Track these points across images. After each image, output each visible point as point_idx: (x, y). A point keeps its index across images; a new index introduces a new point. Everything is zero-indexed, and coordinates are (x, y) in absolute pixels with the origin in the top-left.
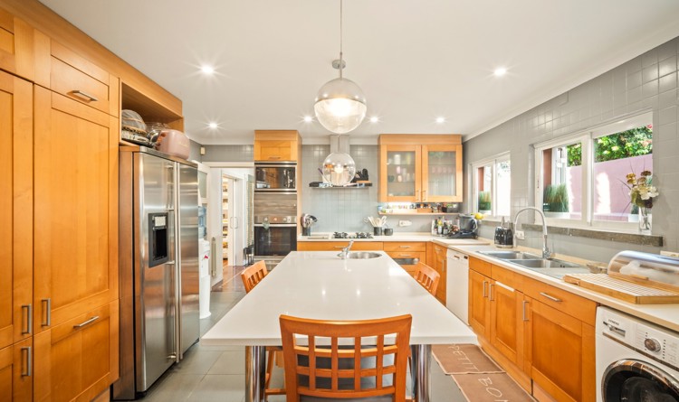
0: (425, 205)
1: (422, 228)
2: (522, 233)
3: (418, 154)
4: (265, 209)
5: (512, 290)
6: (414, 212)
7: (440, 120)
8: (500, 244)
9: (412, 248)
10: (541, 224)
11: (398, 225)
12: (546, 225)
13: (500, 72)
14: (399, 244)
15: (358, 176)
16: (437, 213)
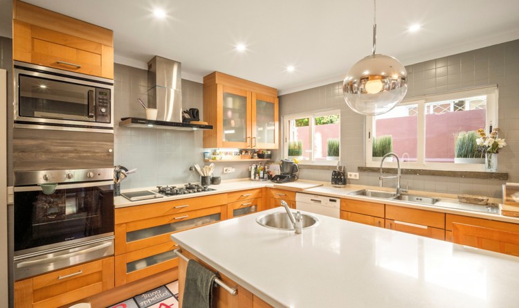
0: (246, 151)
1: (242, 173)
2: (357, 174)
3: (249, 100)
4: (44, 157)
5: (426, 227)
6: (238, 158)
7: (291, 69)
8: (336, 184)
9: (251, 194)
10: (397, 167)
11: (223, 173)
12: (400, 167)
13: (415, 28)
14: (241, 194)
15: (187, 116)
16: (256, 159)
